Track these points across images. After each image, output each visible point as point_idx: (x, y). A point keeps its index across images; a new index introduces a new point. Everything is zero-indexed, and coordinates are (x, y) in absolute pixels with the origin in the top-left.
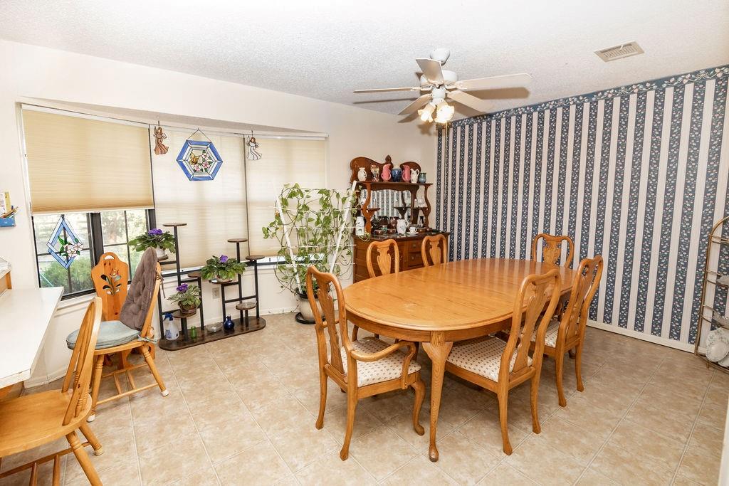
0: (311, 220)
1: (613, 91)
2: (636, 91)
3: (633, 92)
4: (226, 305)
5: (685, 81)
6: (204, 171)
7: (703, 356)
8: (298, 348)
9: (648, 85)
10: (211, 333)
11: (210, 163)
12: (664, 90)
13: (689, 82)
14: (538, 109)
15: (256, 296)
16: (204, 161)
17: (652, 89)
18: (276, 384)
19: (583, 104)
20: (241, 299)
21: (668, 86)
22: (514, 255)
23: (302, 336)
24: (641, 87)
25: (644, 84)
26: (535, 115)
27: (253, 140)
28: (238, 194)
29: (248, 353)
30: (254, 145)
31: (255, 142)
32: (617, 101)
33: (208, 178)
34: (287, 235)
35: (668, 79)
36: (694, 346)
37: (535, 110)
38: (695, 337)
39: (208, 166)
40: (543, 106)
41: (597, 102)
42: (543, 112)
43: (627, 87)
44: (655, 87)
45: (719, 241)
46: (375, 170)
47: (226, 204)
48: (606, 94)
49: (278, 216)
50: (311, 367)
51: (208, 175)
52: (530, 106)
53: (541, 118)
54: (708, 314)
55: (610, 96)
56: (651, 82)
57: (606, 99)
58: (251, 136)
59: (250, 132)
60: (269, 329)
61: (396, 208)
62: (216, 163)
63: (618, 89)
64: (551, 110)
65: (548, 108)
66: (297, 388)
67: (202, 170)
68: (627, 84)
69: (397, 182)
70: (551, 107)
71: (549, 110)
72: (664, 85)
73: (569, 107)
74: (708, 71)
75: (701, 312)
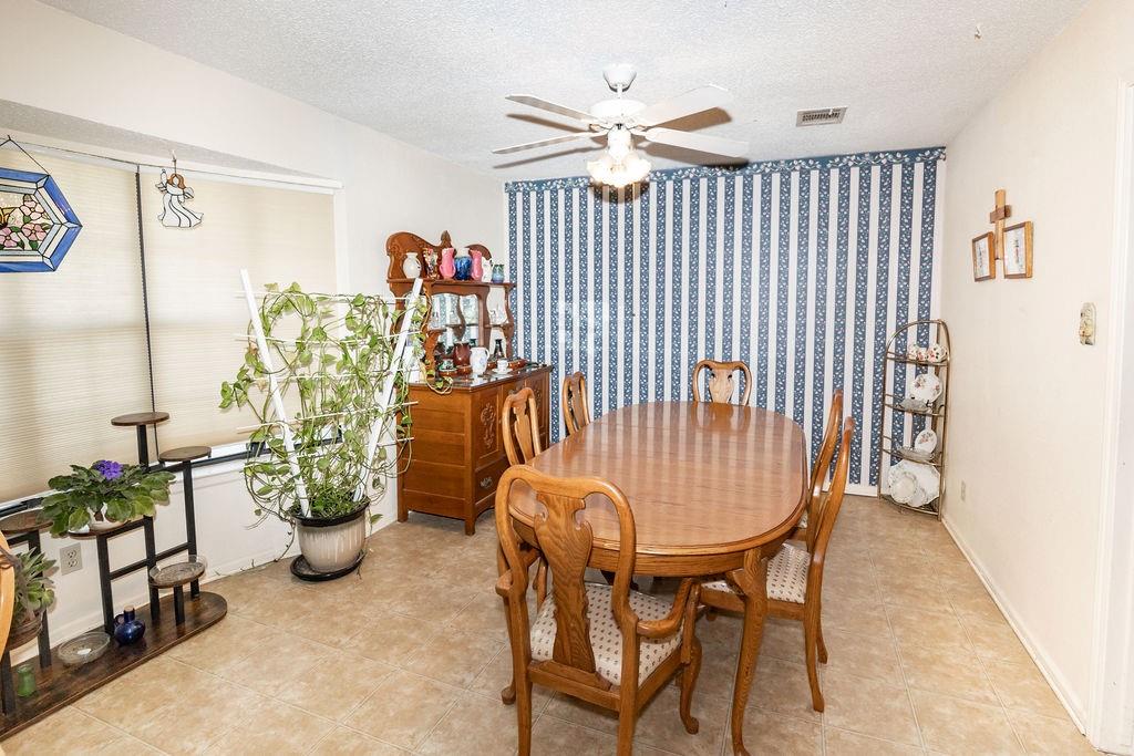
0: (327, 360)
1: (770, 165)
2: (798, 168)
3: (794, 169)
4: (115, 584)
5: (851, 164)
6: (28, 247)
7: (888, 499)
8: (344, 640)
9: (811, 162)
10: (83, 669)
11: (45, 228)
12: (828, 172)
13: (855, 165)
14: (673, 177)
15: (191, 546)
16: (27, 219)
17: (815, 168)
18: (355, 742)
19: (734, 178)
20: (151, 560)
21: (833, 167)
22: (679, 395)
23: (332, 610)
24: (803, 164)
25: (806, 160)
26: (670, 185)
27: (176, 181)
28: (124, 307)
29: (225, 691)
30: (180, 191)
31: (181, 185)
32: (776, 178)
33: (41, 267)
34: (277, 396)
35: (833, 158)
36: (876, 488)
37: (669, 178)
38: (875, 479)
39: (40, 236)
40: (680, 173)
41: (751, 176)
42: (681, 182)
43: (788, 162)
44: (819, 166)
45: (893, 356)
46: (431, 258)
47: (89, 333)
48: (762, 167)
49: (253, 353)
50: (404, 673)
51: (40, 259)
52: (662, 172)
53: (678, 191)
54: (887, 445)
55: (767, 170)
56: (815, 159)
57: (763, 174)
58: (170, 172)
59: (168, 162)
60: (240, 614)
61: (450, 326)
62: (64, 229)
63: (777, 162)
64: (692, 180)
65: (688, 177)
66: (411, 732)
67: (21, 244)
68: (788, 158)
69: (464, 281)
70: (691, 176)
71: (689, 181)
72: (829, 165)
73: (716, 179)
74: (873, 154)
75: (881, 444)
